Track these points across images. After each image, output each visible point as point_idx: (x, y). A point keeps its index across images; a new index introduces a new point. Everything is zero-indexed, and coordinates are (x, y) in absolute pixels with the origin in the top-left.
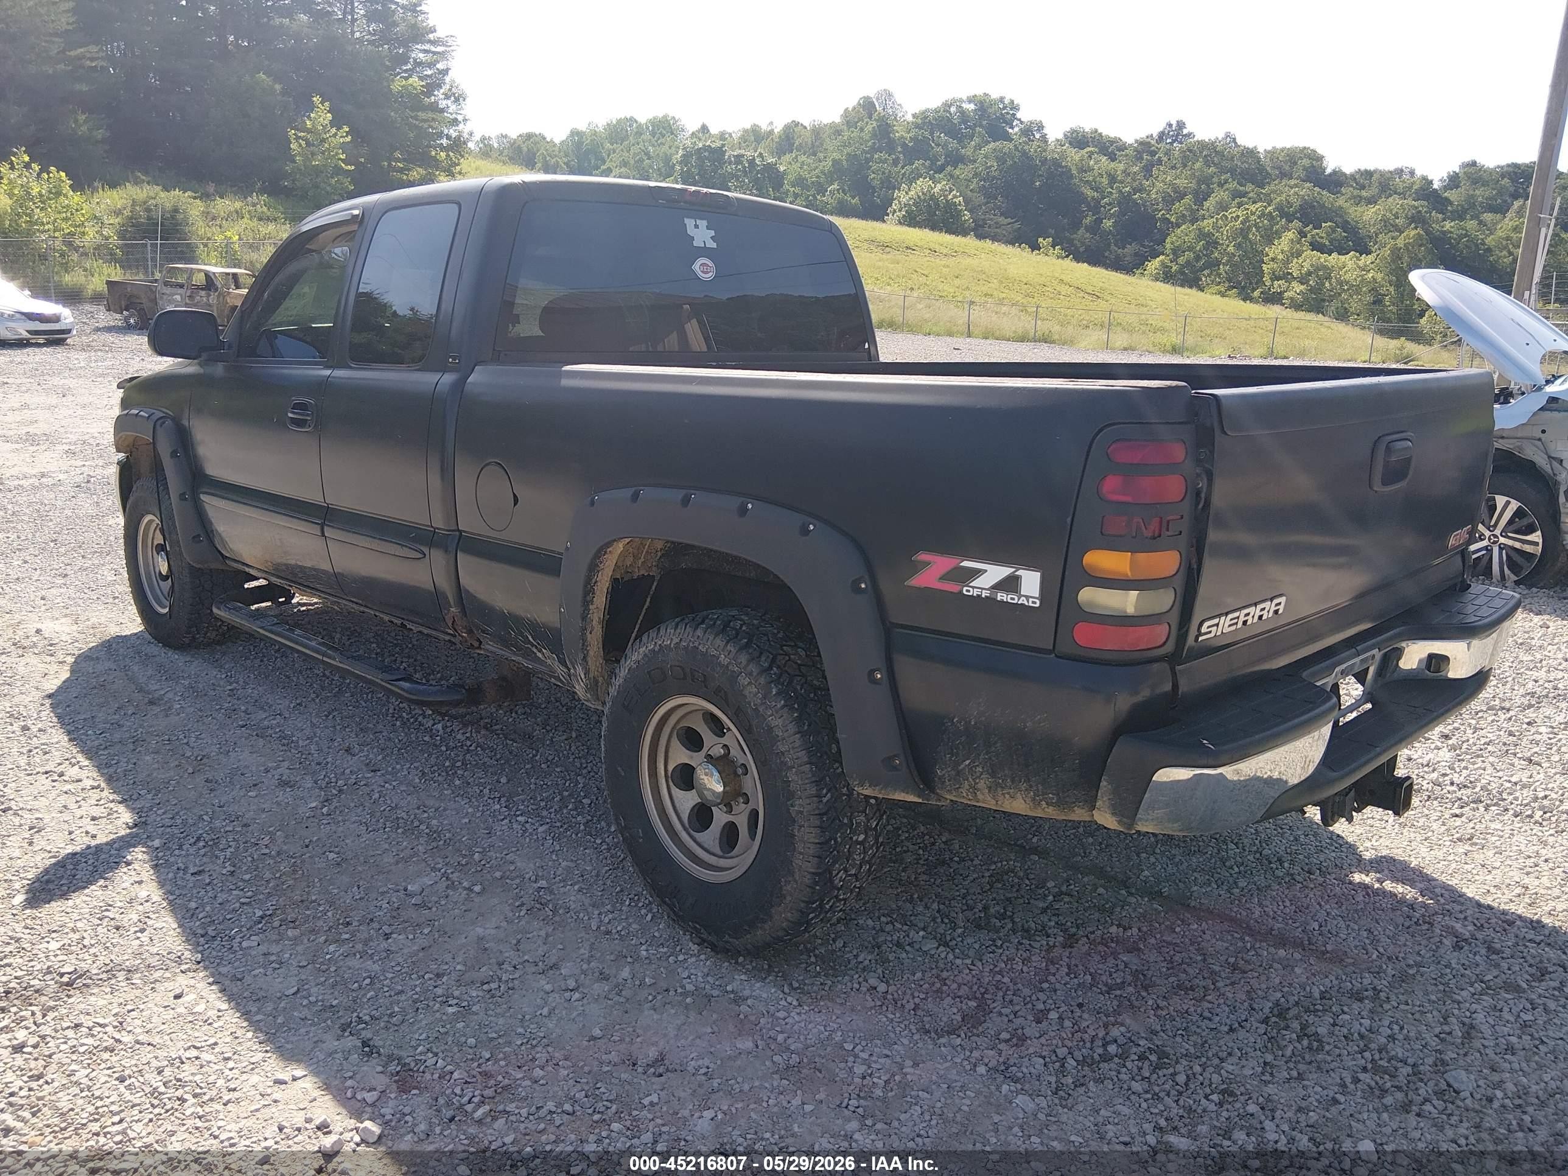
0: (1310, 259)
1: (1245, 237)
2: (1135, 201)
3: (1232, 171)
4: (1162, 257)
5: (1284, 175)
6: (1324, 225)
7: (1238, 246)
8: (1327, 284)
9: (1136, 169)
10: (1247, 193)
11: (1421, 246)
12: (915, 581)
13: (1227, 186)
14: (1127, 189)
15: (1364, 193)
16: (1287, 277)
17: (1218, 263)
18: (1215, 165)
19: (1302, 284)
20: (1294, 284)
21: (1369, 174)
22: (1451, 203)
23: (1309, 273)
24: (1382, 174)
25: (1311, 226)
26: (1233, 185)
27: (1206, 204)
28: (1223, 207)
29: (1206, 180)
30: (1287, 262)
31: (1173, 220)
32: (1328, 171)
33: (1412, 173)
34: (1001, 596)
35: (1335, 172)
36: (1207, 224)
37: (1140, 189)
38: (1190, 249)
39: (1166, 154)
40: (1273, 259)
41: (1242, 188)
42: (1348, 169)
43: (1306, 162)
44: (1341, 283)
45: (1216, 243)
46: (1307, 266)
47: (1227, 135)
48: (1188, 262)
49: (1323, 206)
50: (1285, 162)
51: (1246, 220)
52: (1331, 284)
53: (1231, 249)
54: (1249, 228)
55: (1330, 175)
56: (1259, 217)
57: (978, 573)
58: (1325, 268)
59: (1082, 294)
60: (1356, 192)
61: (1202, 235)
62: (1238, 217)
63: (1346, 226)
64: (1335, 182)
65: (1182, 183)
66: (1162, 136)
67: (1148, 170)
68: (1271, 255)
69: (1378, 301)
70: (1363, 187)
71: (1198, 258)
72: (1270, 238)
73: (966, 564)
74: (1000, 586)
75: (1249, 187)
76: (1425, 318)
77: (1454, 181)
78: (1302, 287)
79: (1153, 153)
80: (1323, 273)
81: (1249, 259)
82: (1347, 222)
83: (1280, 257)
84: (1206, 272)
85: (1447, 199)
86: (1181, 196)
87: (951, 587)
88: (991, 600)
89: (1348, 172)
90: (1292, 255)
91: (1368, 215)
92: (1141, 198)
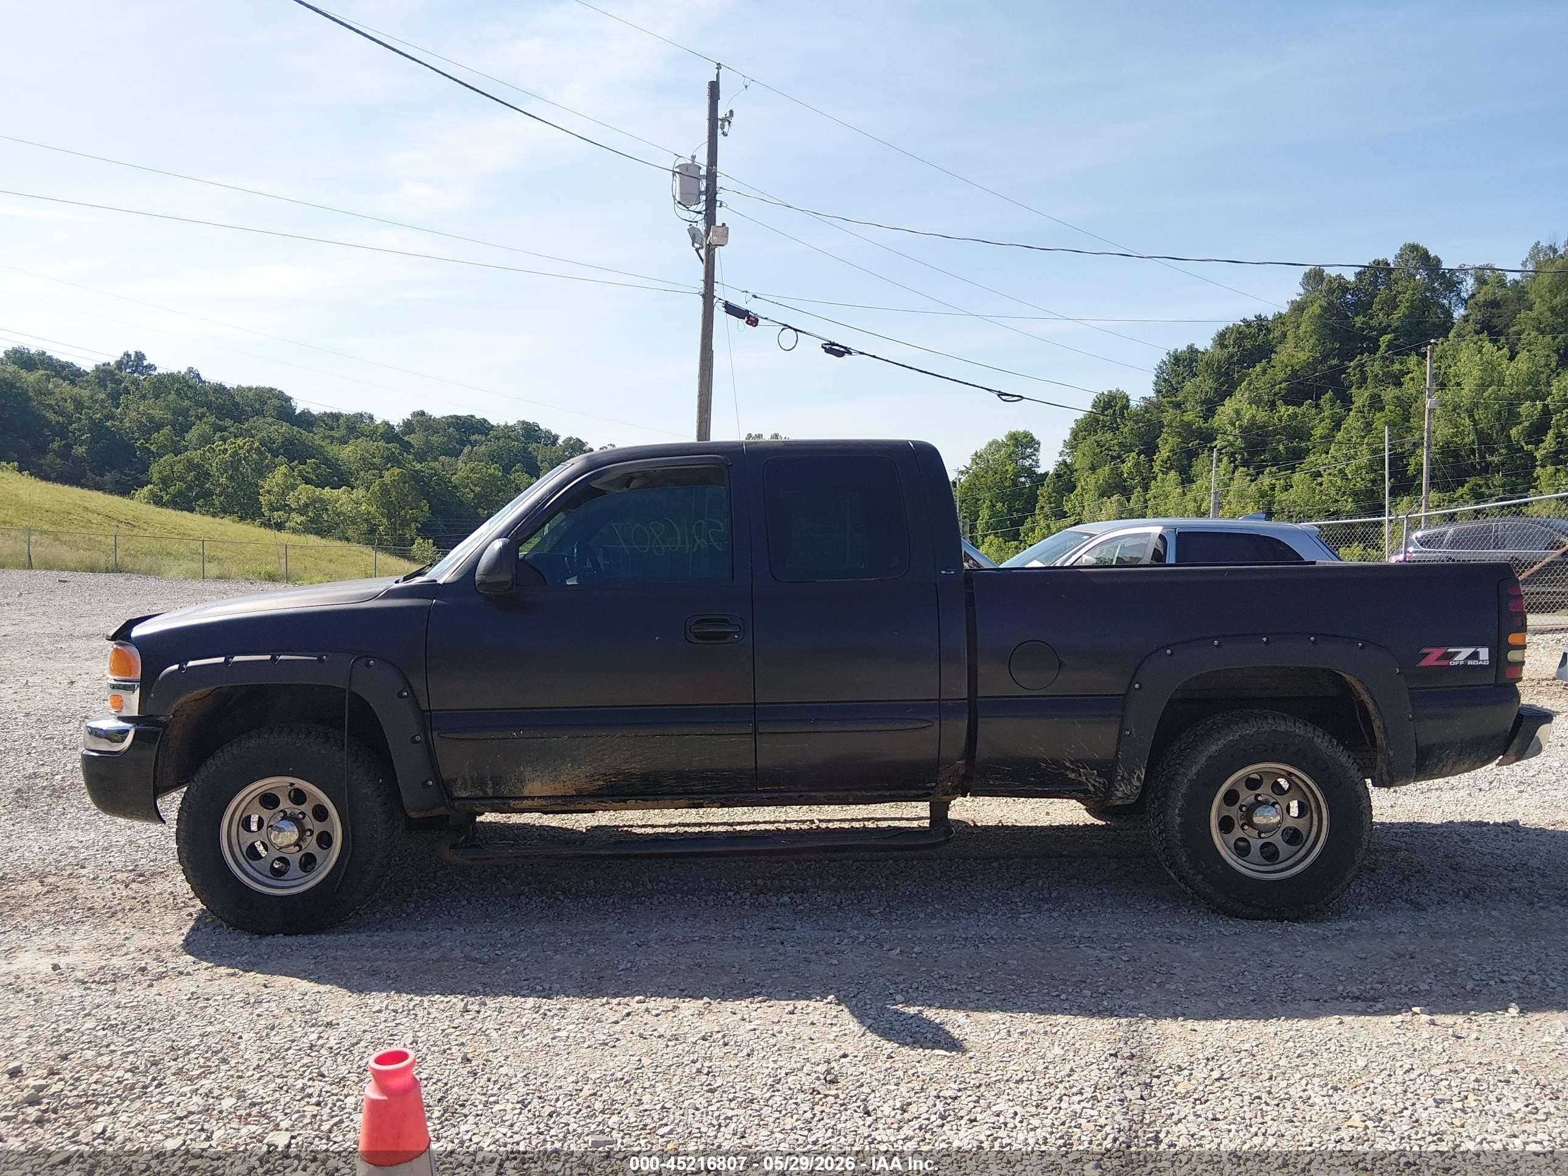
0: (304, 492)
1: (236, 469)
2: (107, 428)
3: (208, 405)
4: (150, 486)
5: (260, 413)
6: (308, 461)
7: (231, 478)
8: (325, 517)
9: (102, 396)
10: (226, 427)
11: (405, 483)
12: (1424, 663)
13: (205, 419)
14: (98, 416)
15: (333, 433)
16: (285, 508)
17: (210, 493)
18: (189, 398)
19: (302, 515)
20: (294, 515)
21: (336, 417)
22: (412, 446)
23: (306, 505)
24: (348, 418)
25: (296, 462)
26: (212, 419)
27: (188, 437)
28: (205, 440)
29: (185, 412)
30: (284, 494)
31: (153, 448)
32: (298, 412)
33: (371, 418)
34: (1470, 663)
35: (303, 413)
36: (195, 455)
37: (112, 417)
38: (181, 479)
39: (132, 383)
40: (269, 492)
41: (220, 423)
42: (316, 410)
43: (276, 402)
44: (338, 515)
45: (207, 475)
46: (304, 499)
47: (190, 370)
48: (180, 492)
49: (304, 444)
50: (255, 401)
51: (235, 454)
52: (329, 516)
53: (223, 480)
54: (239, 461)
55: (299, 414)
56: (248, 451)
57: (1457, 653)
58: (321, 500)
59: (114, 523)
60: (328, 433)
61: (191, 465)
62: (226, 450)
63: (326, 461)
64: (307, 420)
65: (157, 413)
66: (120, 365)
67: (115, 397)
68: (267, 487)
69: (372, 531)
70: (332, 429)
71: (190, 488)
72: (262, 471)
73: (1450, 650)
74: (1469, 658)
75: (228, 422)
76: (415, 546)
77: (408, 426)
78: (303, 518)
79: (119, 382)
80: (322, 505)
81: (242, 490)
82: (328, 459)
83: (276, 489)
84: (200, 502)
85: (408, 442)
86: (158, 427)
87: (1444, 663)
88: (1465, 666)
89: (315, 413)
90: (287, 487)
91: (347, 453)
92: (114, 426)
